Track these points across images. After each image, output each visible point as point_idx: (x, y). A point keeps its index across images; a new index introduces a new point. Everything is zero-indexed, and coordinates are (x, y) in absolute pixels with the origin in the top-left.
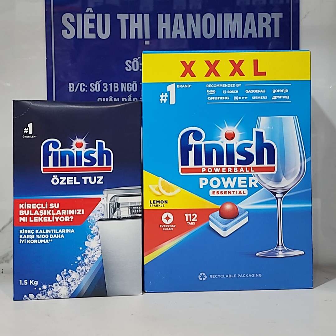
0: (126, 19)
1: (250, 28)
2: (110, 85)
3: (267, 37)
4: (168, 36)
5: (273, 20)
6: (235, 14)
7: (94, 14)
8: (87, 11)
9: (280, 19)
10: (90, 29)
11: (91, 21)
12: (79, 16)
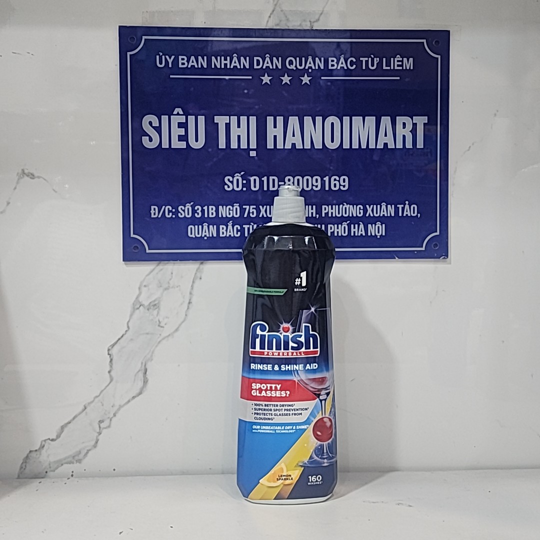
0: (226, 124)
1: (386, 135)
2: (204, 208)
3: (407, 147)
4: (280, 146)
5: (415, 125)
6: (366, 117)
7: (184, 117)
8: (175, 113)
9: (424, 124)
10: (179, 136)
11: (180, 125)
12: (165, 118)
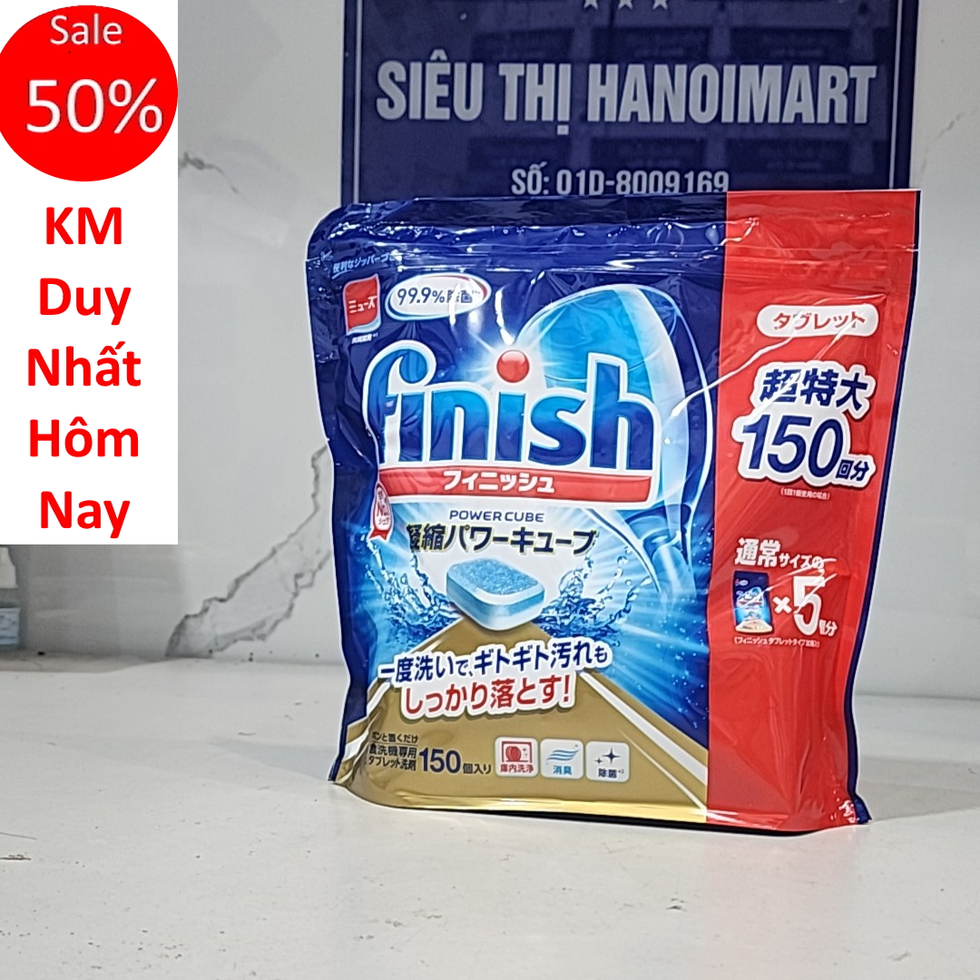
0: (519, 78)
1: (799, 99)
3: (837, 121)
5: (852, 82)
6: (765, 67)
7: (448, 65)
8: (434, 57)
9: (870, 80)
10: (439, 99)
11: (442, 79)
12: (416, 68)
